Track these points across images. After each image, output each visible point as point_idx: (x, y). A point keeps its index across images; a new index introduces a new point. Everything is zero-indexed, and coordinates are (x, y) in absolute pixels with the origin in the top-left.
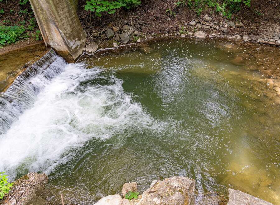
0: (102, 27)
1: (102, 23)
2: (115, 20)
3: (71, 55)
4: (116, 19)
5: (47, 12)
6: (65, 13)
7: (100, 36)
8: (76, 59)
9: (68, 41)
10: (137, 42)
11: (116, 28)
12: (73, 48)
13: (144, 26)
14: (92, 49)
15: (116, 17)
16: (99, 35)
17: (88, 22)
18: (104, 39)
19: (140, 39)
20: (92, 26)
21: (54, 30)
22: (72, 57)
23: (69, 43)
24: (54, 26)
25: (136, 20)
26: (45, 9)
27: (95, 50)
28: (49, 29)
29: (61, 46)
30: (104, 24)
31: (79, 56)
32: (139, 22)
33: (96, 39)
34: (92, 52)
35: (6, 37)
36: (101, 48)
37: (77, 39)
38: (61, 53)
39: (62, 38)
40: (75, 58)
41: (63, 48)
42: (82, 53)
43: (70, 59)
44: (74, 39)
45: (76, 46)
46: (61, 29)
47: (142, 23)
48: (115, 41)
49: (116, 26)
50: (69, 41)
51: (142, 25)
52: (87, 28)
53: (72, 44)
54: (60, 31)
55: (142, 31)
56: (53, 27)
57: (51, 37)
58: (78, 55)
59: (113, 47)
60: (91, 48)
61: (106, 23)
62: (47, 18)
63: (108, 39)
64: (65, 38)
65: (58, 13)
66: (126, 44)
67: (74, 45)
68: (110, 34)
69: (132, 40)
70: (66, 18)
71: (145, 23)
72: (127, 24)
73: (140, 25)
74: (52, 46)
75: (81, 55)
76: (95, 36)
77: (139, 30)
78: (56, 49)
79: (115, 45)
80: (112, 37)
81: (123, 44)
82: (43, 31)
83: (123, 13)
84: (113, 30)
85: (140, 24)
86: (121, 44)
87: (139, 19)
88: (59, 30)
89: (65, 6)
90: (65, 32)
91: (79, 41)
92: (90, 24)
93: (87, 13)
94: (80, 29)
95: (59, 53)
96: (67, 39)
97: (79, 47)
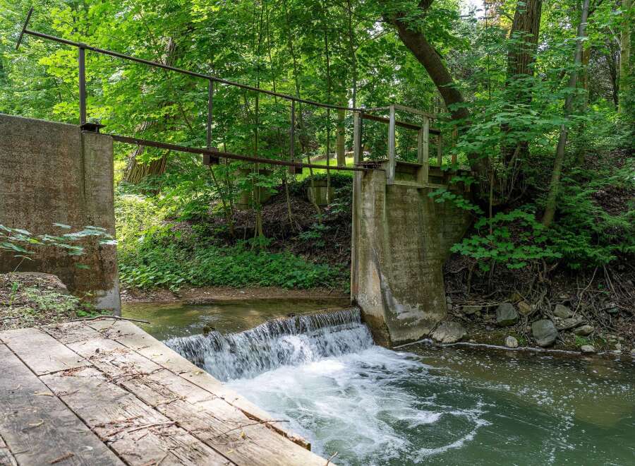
0: (492, 298)
1: (495, 288)
2: (531, 287)
3: (387, 329)
4: (534, 287)
5: (371, 240)
6: (410, 251)
7: (481, 317)
8: (397, 342)
9: (391, 301)
10: (581, 350)
11: (526, 306)
12: (398, 317)
13: (621, 320)
14: (445, 336)
15: (536, 282)
16: (479, 314)
17: (464, 282)
18: (488, 324)
19: (595, 346)
20: (471, 292)
21: (371, 273)
22: (388, 332)
23: (393, 305)
24: (374, 266)
25: (598, 300)
26: (369, 235)
27: (453, 339)
28: (365, 269)
29: (374, 304)
30: (499, 293)
31: (409, 341)
32: (607, 306)
33: (468, 321)
34: (444, 341)
35: (301, 276)
36: (471, 340)
37: (418, 305)
38: (371, 319)
39: (381, 289)
40: (394, 338)
41: (376, 310)
42: (421, 338)
43: (384, 338)
44: (409, 301)
45: (408, 317)
46: (386, 275)
47: (615, 310)
48: (516, 334)
49: (530, 302)
50: (395, 301)
51: (615, 315)
52: (457, 294)
53: (399, 309)
54: (382, 276)
55: (611, 329)
56: (372, 267)
57: (363, 285)
58: (408, 337)
59: (504, 344)
60: (444, 333)
61: (504, 290)
62: (369, 251)
63: (499, 326)
64: (387, 292)
65: (392, 246)
66: (546, 347)
67: (404, 312)
68: (506, 317)
69: (567, 343)
70: (407, 259)
71: (625, 311)
72: (567, 304)
73: (612, 314)
74: (361, 304)
75: (414, 341)
76: (470, 312)
77: (603, 326)
78: (364, 309)
79: (511, 342)
80: (510, 324)
81: (535, 345)
82: (354, 273)
83: (562, 278)
84: (518, 309)
85: (610, 311)
86: (530, 345)
87: (608, 300)
88: (380, 275)
89: (416, 239)
90: (394, 282)
91: (422, 312)
92: (466, 287)
93: (467, 265)
94: (434, 290)
95: (367, 319)
96: (393, 296)
97: (417, 322)
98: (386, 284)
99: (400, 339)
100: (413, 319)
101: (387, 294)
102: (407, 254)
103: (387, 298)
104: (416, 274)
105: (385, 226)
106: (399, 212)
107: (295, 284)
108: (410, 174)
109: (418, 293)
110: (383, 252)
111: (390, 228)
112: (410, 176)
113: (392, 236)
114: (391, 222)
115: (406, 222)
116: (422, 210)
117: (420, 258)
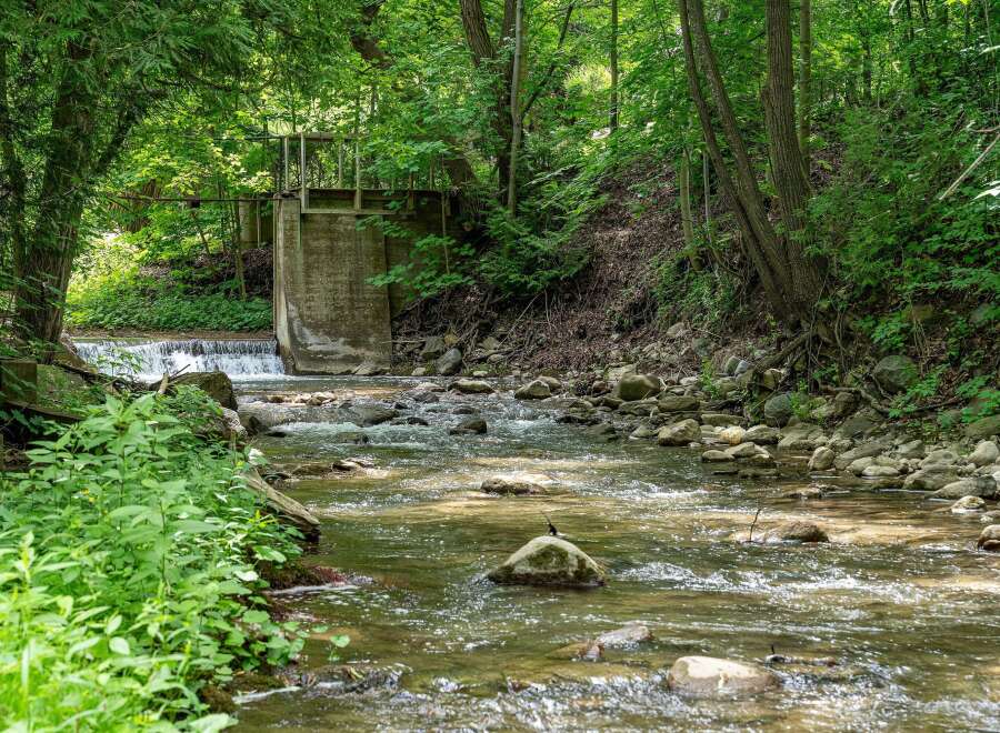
3: (292, 358)
6: (336, 282)
7: (418, 354)
9: (302, 331)
11: (452, 339)
12: (309, 348)
21: (282, 304)
22: (293, 360)
23: (302, 335)
24: (283, 296)
26: (281, 265)
27: (367, 371)
28: (280, 300)
29: (284, 335)
30: (440, 328)
36: (388, 373)
37: (342, 339)
38: (283, 349)
39: (288, 318)
40: (301, 367)
41: (285, 340)
43: (290, 366)
44: (328, 334)
45: (324, 349)
46: (296, 305)
53: (312, 340)
54: (290, 306)
61: (443, 325)
64: (295, 322)
65: (308, 276)
66: (447, 375)
67: (319, 344)
70: (330, 291)
74: (278, 336)
76: (409, 350)
78: (280, 342)
79: (417, 371)
88: (287, 304)
89: (347, 270)
90: (307, 313)
91: (348, 347)
94: (372, 326)
95: (282, 351)
96: (304, 326)
97: (340, 356)
98: (294, 314)
99: (310, 369)
100: (332, 353)
101: (295, 324)
102: (331, 286)
103: (295, 328)
104: (342, 307)
105: (300, 257)
106: (322, 241)
107: (241, 327)
108: (344, 199)
109: (343, 327)
110: (293, 282)
111: (306, 258)
112: (344, 202)
113: (308, 268)
114: (308, 252)
115: (332, 252)
116: (360, 240)
117: (351, 291)
